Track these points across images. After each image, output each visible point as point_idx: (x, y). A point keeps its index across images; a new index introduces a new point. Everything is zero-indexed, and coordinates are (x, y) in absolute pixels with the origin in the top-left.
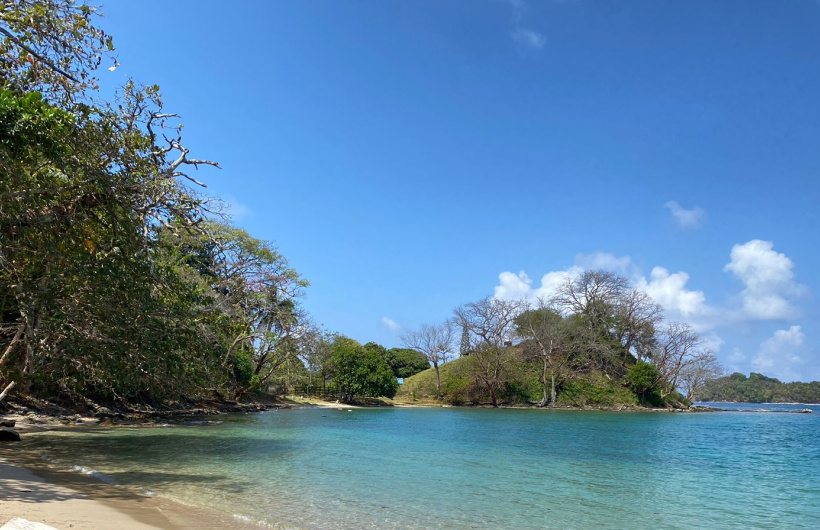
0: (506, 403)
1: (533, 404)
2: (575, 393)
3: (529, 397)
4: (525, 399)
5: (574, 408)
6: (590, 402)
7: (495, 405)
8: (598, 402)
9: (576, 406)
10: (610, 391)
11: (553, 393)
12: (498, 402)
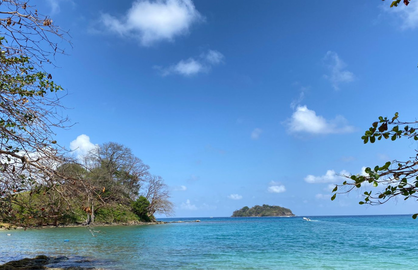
0: (62, 224)
1: (79, 223)
2: (105, 216)
3: (76, 219)
4: (74, 220)
5: (106, 225)
6: (115, 221)
7: (55, 225)
8: (119, 221)
9: (107, 223)
10: (124, 214)
11: (93, 216)
12: (57, 223)
